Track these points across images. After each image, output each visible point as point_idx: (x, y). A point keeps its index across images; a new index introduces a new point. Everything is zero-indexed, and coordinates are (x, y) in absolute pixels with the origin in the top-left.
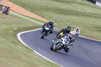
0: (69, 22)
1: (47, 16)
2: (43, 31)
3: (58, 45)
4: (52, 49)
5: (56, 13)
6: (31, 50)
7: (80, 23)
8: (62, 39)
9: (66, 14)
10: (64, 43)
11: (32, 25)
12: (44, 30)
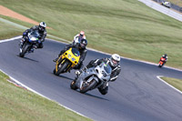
0: (73, 24)
1: (33, 13)
2: (24, 43)
3: (89, 81)
4: (75, 88)
5: (50, 7)
6: (5, 76)
7: (94, 27)
8: (98, 68)
9: (68, 10)
10: (100, 76)
11: (5, 29)
12: (27, 41)
